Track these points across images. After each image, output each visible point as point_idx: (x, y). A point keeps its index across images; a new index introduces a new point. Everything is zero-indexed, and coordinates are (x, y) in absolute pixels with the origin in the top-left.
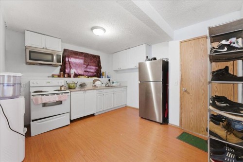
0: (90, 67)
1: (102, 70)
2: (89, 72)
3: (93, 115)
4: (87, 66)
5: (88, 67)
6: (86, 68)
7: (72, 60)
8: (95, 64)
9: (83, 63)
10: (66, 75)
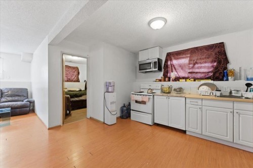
0: (199, 65)
1: (230, 67)
2: (197, 73)
3: (184, 132)
4: (194, 64)
5: (197, 66)
6: (193, 67)
7: (175, 62)
8: (210, 60)
9: (188, 62)
10: (167, 79)
